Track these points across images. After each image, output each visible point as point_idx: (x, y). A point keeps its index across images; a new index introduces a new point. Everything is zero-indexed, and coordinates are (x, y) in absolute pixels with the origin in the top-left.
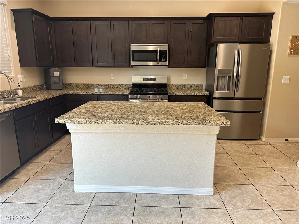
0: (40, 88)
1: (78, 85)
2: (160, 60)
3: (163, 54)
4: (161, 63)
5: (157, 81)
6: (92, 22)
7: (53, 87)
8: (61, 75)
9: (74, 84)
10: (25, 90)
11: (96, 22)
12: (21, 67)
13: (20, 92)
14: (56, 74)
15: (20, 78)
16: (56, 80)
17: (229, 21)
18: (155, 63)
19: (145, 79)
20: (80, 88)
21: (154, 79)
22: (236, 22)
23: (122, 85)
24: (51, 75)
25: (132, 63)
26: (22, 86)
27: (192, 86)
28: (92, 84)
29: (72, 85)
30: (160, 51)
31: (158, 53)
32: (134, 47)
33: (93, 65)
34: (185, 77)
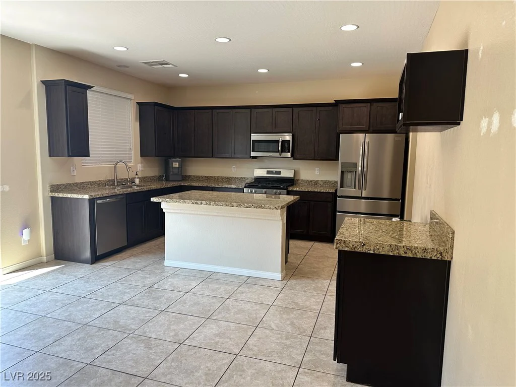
0: (160, 179)
1: (199, 177)
2: (283, 151)
3: (286, 145)
4: (284, 154)
5: (282, 175)
6: (214, 111)
7: (171, 178)
8: (181, 167)
9: (194, 176)
10: (143, 179)
11: (218, 111)
12: (141, 156)
13: (137, 181)
14: (176, 165)
15: (139, 167)
16: (176, 171)
17: (356, 108)
18: (277, 154)
19: (268, 172)
20: (200, 181)
21: (279, 173)
22: (365, 108)
23: (245, 178)
24: (170, 166)
25: (253, 154)
26: (140, 175)
27: (325, 182)
28: (212, 177)
29: (192, 177)
30: (283, 141)
31: (280, 143)
32: (254, 137)
33: (212, 157)
34: (317, 172)
